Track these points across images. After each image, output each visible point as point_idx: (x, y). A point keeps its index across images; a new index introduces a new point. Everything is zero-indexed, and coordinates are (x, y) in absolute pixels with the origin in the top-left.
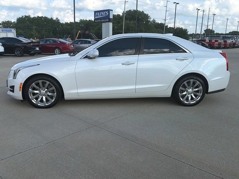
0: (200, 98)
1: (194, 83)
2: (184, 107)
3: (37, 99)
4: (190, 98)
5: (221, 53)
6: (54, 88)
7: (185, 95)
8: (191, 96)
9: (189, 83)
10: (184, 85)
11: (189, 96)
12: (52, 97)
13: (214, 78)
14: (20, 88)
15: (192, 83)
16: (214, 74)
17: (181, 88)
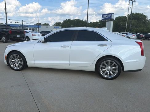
1: (112, 63)
4: (108, 74)
5: (136, 42)
6: (21, 59)
9: (107, 63)
10: (104, 64)
11: (108, 72)
13: (127, 60)
15: (109, 63)
17: (101, 66)
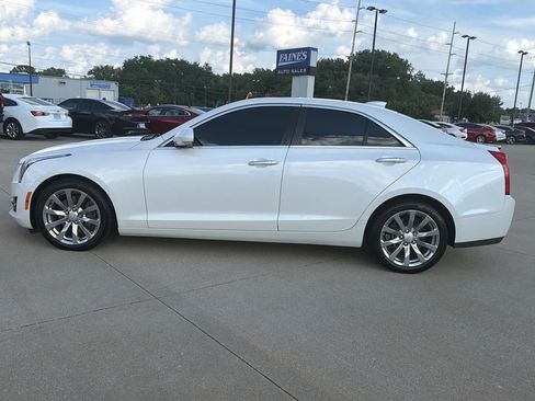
0: (432, 254)
1: (419, 219)
2: (392, 274)
3: (60, 228)
4: (407, 254)
5: (491, 152)
6: (95, 207)
7: (398, 245)
8: (411, 248)
9: (405, 218)
10: (394, 221)
11: (407, 248)
12: (91, 227)
13: (470, 209)
14: (27, 201)
15: (412, 218)
16: (471, 200)
17: (385, 228)
